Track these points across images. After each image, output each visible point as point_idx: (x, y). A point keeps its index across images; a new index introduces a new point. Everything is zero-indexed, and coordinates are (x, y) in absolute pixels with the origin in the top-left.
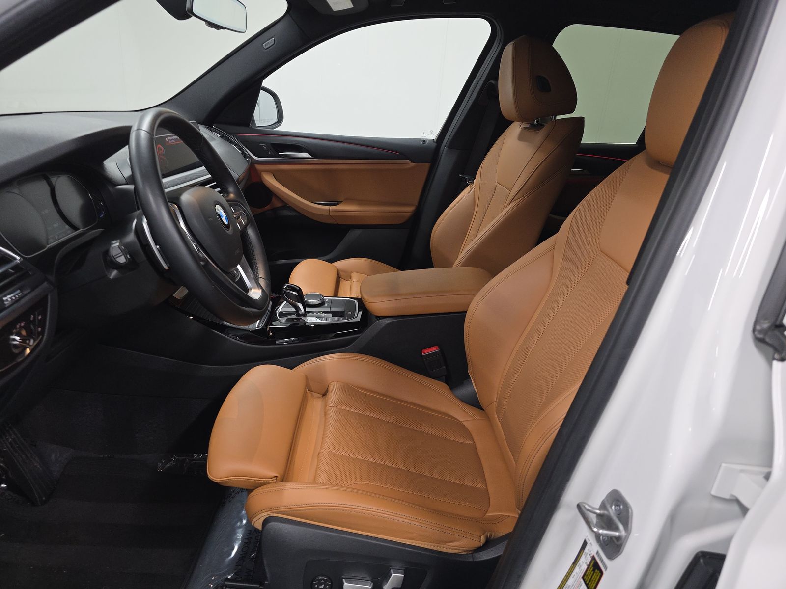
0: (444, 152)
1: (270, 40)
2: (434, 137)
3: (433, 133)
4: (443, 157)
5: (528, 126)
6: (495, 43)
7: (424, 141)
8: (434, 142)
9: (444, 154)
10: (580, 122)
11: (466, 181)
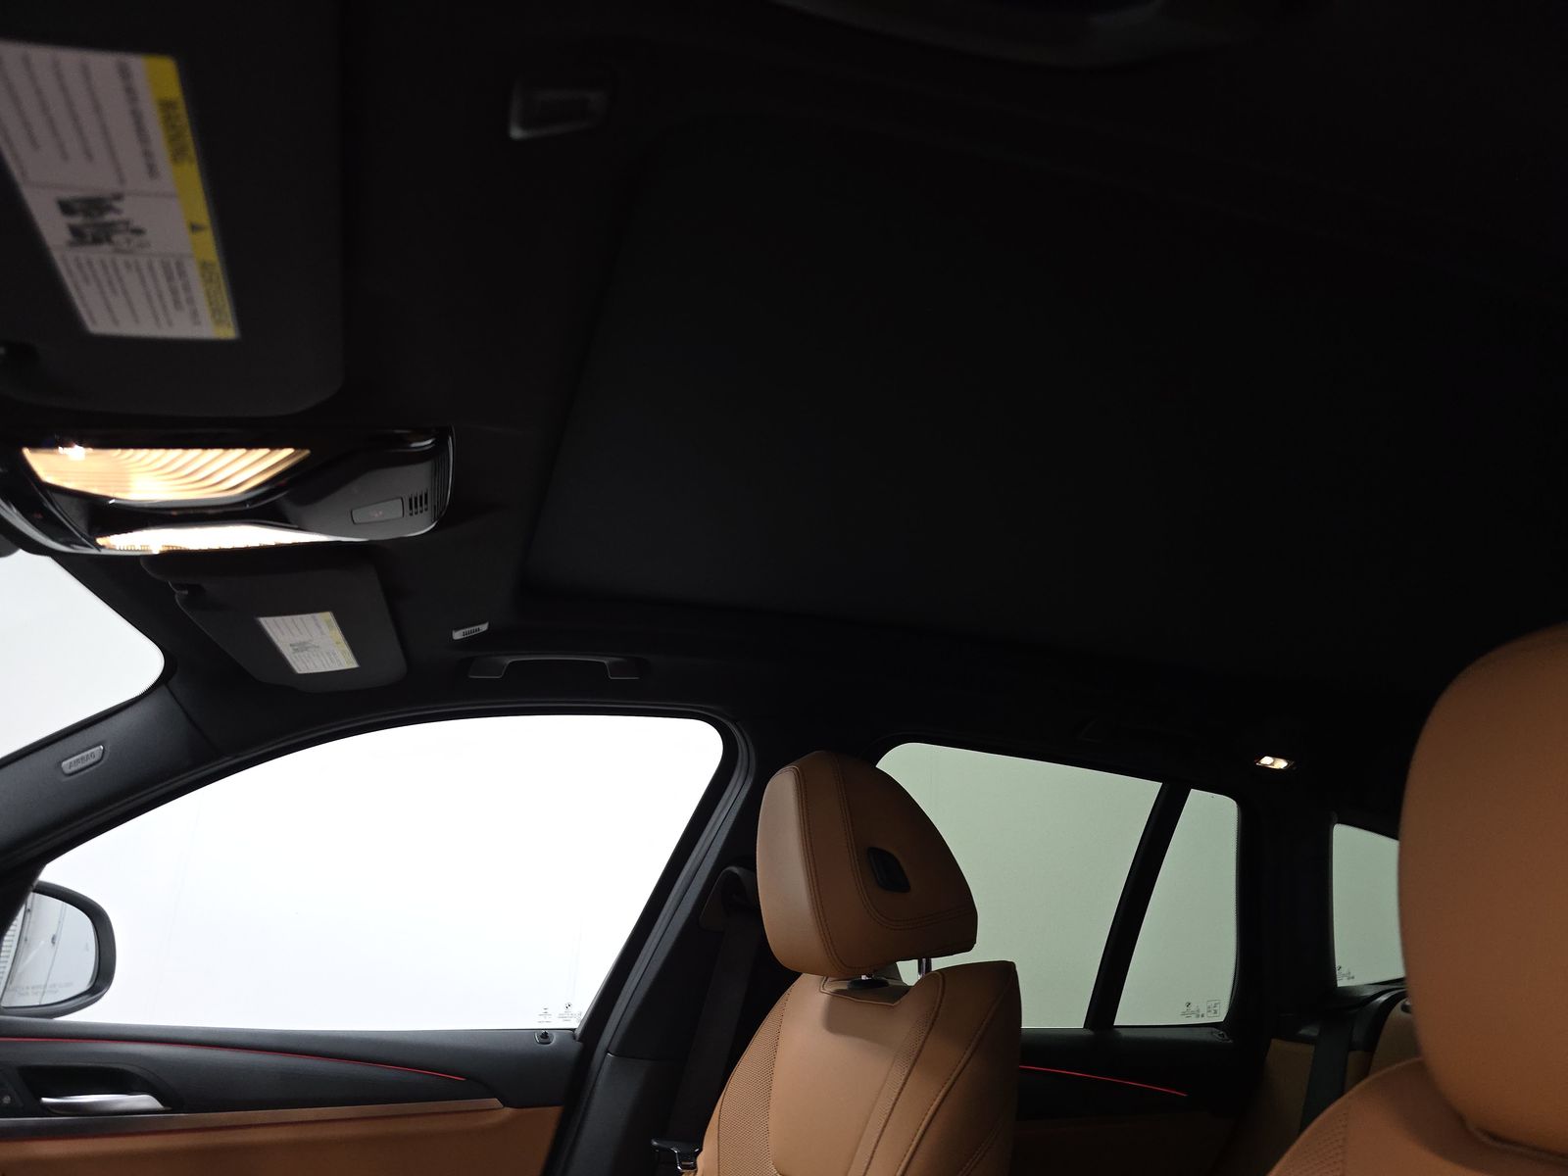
0: (606, 1065)
1: (89, 752)
2: (575, 1021)
3: (574, 1010)
4: (600, 1082)
5: (845, 987)
6: (735, 776)
7: (545, 1035)
8: (574, 1037)
9: (603, 1074)
10: (1003, 975)
11: (671, 1162)
